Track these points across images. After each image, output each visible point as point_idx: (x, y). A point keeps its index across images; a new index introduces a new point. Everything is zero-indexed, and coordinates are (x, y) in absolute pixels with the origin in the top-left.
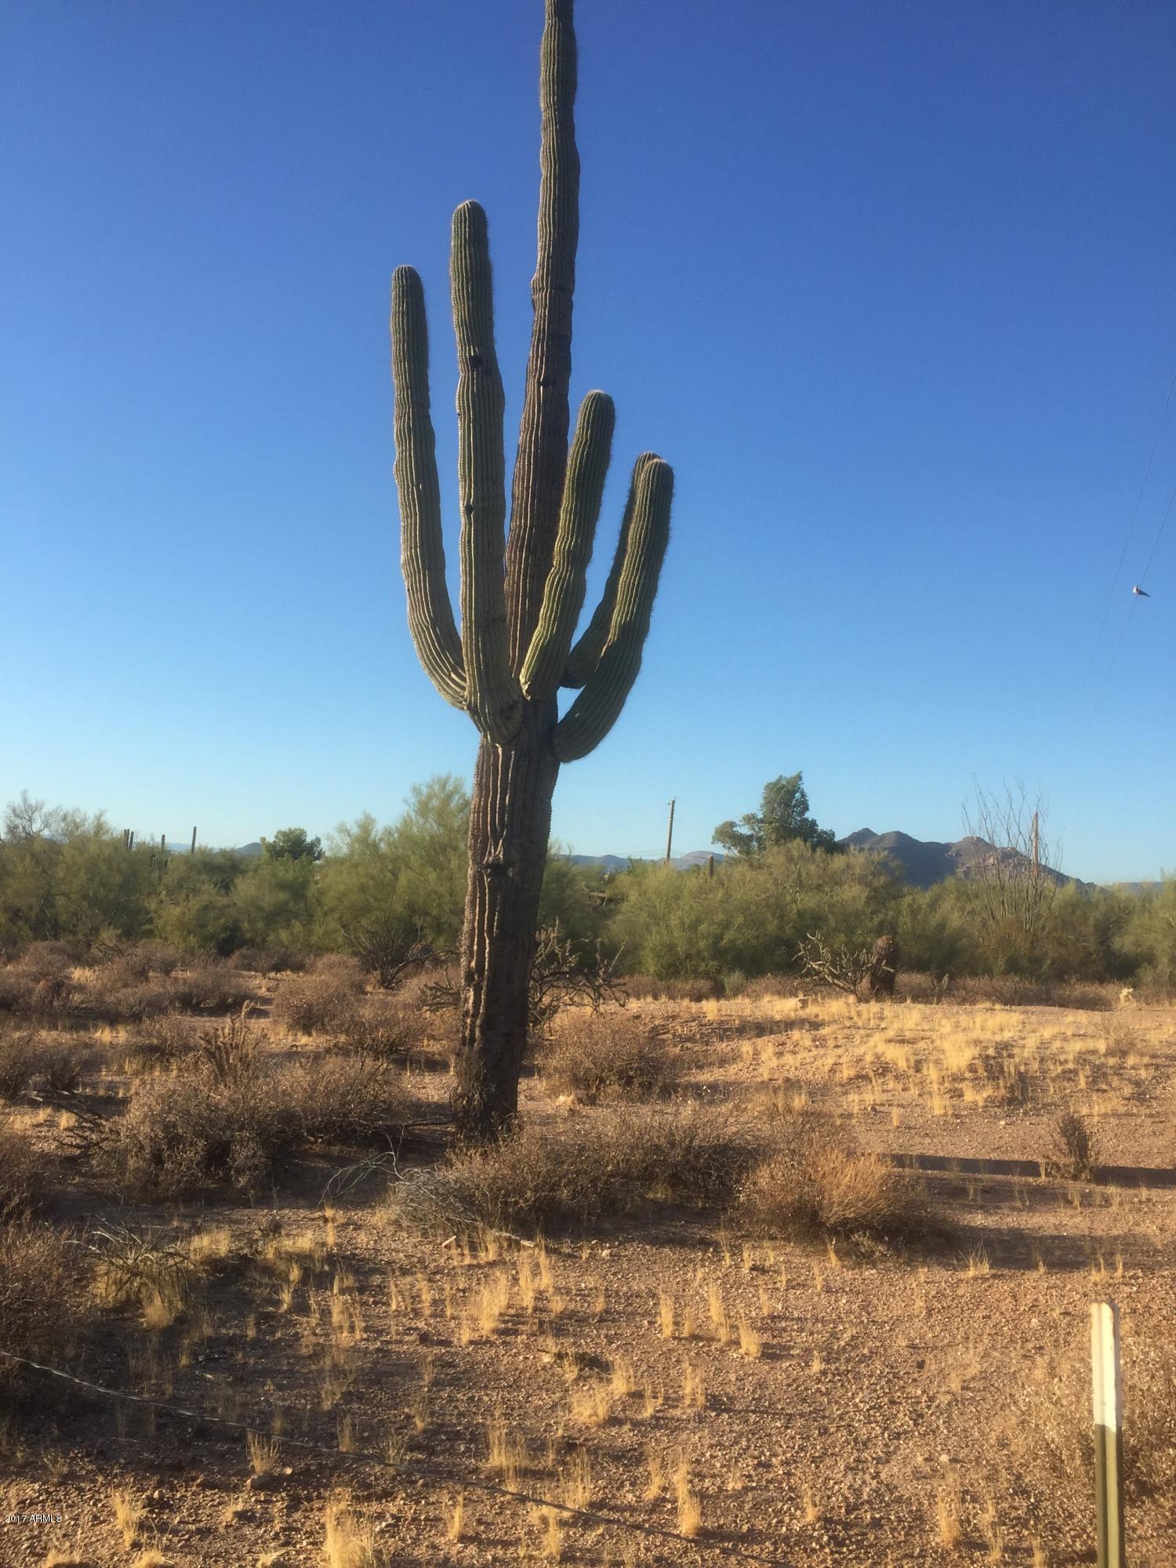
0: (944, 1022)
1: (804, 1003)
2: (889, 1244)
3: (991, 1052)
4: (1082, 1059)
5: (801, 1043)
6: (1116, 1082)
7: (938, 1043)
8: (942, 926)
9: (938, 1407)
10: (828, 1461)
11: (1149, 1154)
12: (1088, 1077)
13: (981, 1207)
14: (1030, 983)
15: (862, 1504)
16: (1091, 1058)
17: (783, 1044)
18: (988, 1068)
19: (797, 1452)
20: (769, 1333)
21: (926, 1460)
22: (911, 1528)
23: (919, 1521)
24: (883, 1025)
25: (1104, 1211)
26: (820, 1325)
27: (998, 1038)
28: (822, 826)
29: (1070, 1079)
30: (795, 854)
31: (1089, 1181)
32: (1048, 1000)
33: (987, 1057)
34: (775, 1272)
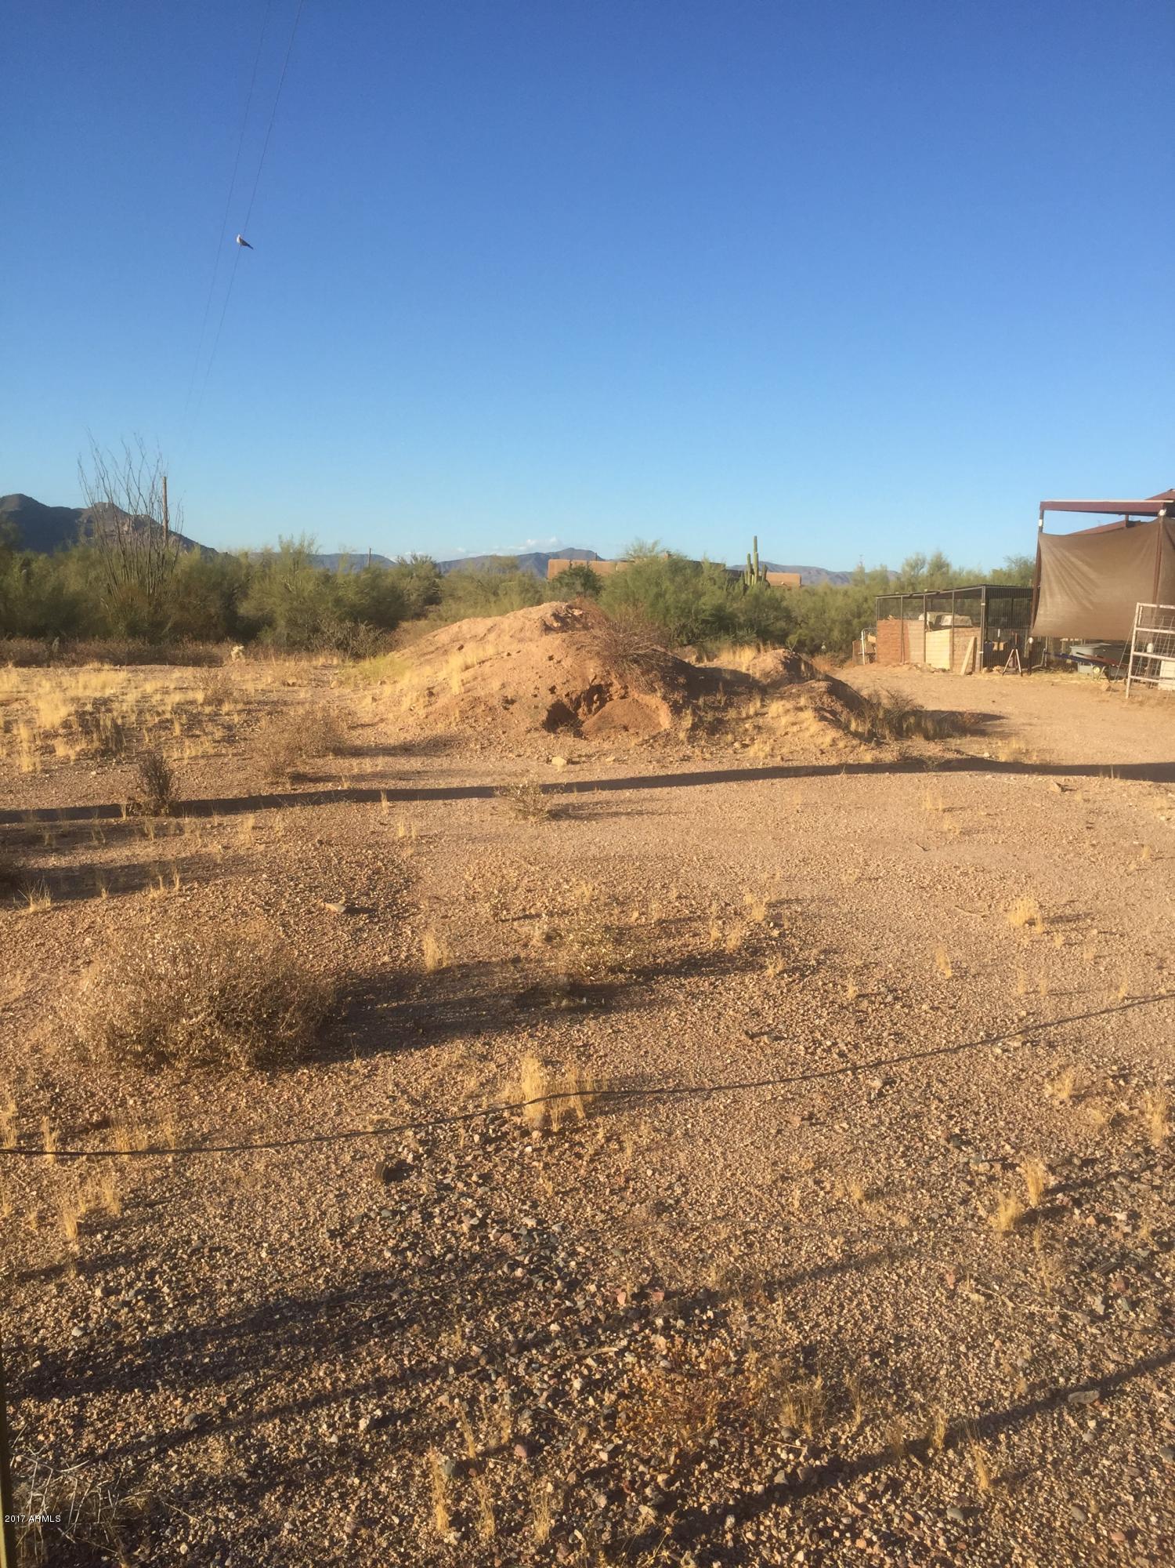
0: (44, 682)
3: (89, 708)
4: (178, 709)
6: (210, 728)
7: (33, 703)
8: (59, 589)
11: (230, 786)
12: (183, 725)
13: (56, 850)
14: (144, 644)
16: (189, 707)
18: (83, 723)
25: (177, 839)
27: (98, 695)
29: (166, 728)
31: (167, 815)
32: (161, 659)
33: (84, 713)
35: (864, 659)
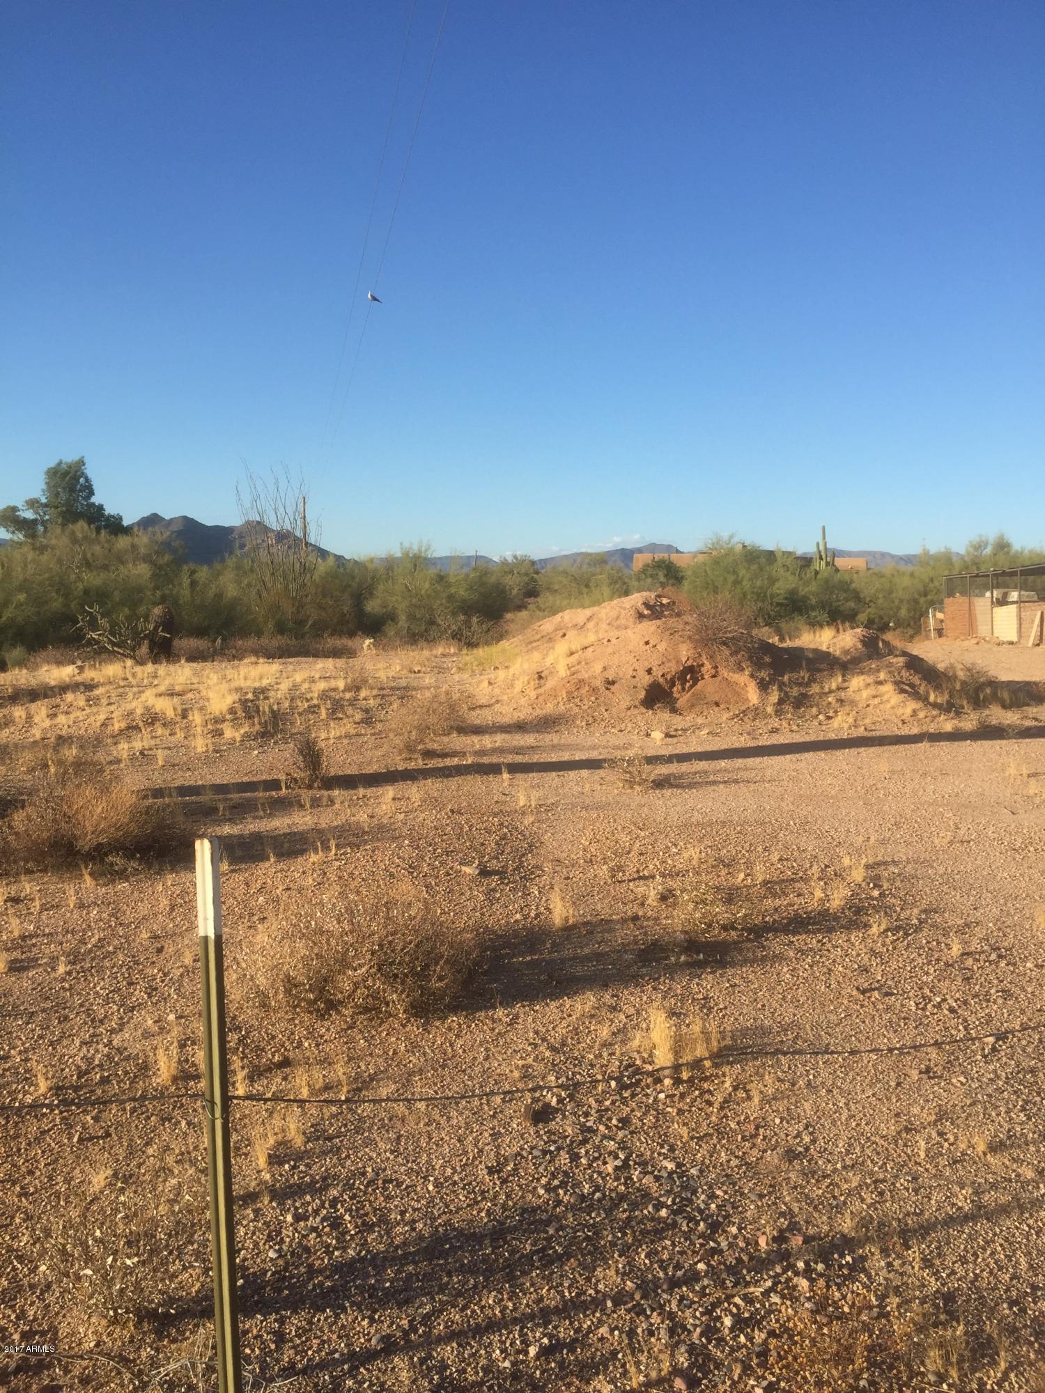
0: (212, 675)
1: (81, 669)
2: (141, 859)
3: (250, 696)
4: (324, 696)
5: (75, 704)
6: (350, 711)
7: (204, 693)
8: (219, 596)
9: (171, 979)
10: (65, 1042)
11: (370, 762)
12: (328, 709)
13: (230, 820)
14: (291, 640)
15: (94, 1068)
16: (333, 694)
17: (58, 706)
18: (246, 709)
19: (35, 1041)
20: (19, 951)
21: (155, 1022)
22: (136, 1077)
23: (145, 1068)
24: (156, 682)
25: (329, 809)
26: (69, 936)
27: (257, 685)
28: (110, 510)
29: (314, 712)
30: (80, 535)
31: (320, 788)
32: (307, 654)
33: (247, 701)
34: (30, 900)
35: (933, 634)
